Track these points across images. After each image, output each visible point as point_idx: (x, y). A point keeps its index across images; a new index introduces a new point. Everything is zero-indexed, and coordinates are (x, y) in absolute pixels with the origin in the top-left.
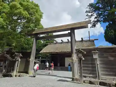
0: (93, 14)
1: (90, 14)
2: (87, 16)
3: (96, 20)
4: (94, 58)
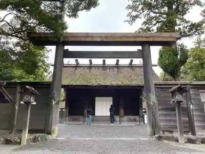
0: (141, 14)
3: (144, 27)
4: (202, 101)
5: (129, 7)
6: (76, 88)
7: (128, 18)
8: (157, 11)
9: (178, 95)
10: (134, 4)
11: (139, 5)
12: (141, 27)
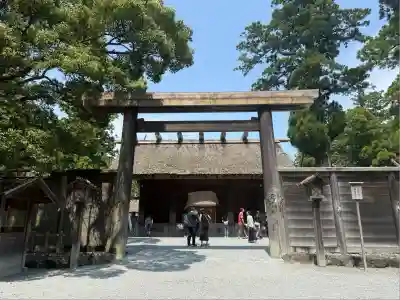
0: (261, 56)
1: (250, 56)
2: (240, 59)
3: (267, 77)
4: (354, 198)
5: (241, 46)
6: (156, 178)
7: (241, 64)
8: (288, 51)
9: (316, 189)
10: (250, 41)
11: (258, 41)
12: (261, 77)
